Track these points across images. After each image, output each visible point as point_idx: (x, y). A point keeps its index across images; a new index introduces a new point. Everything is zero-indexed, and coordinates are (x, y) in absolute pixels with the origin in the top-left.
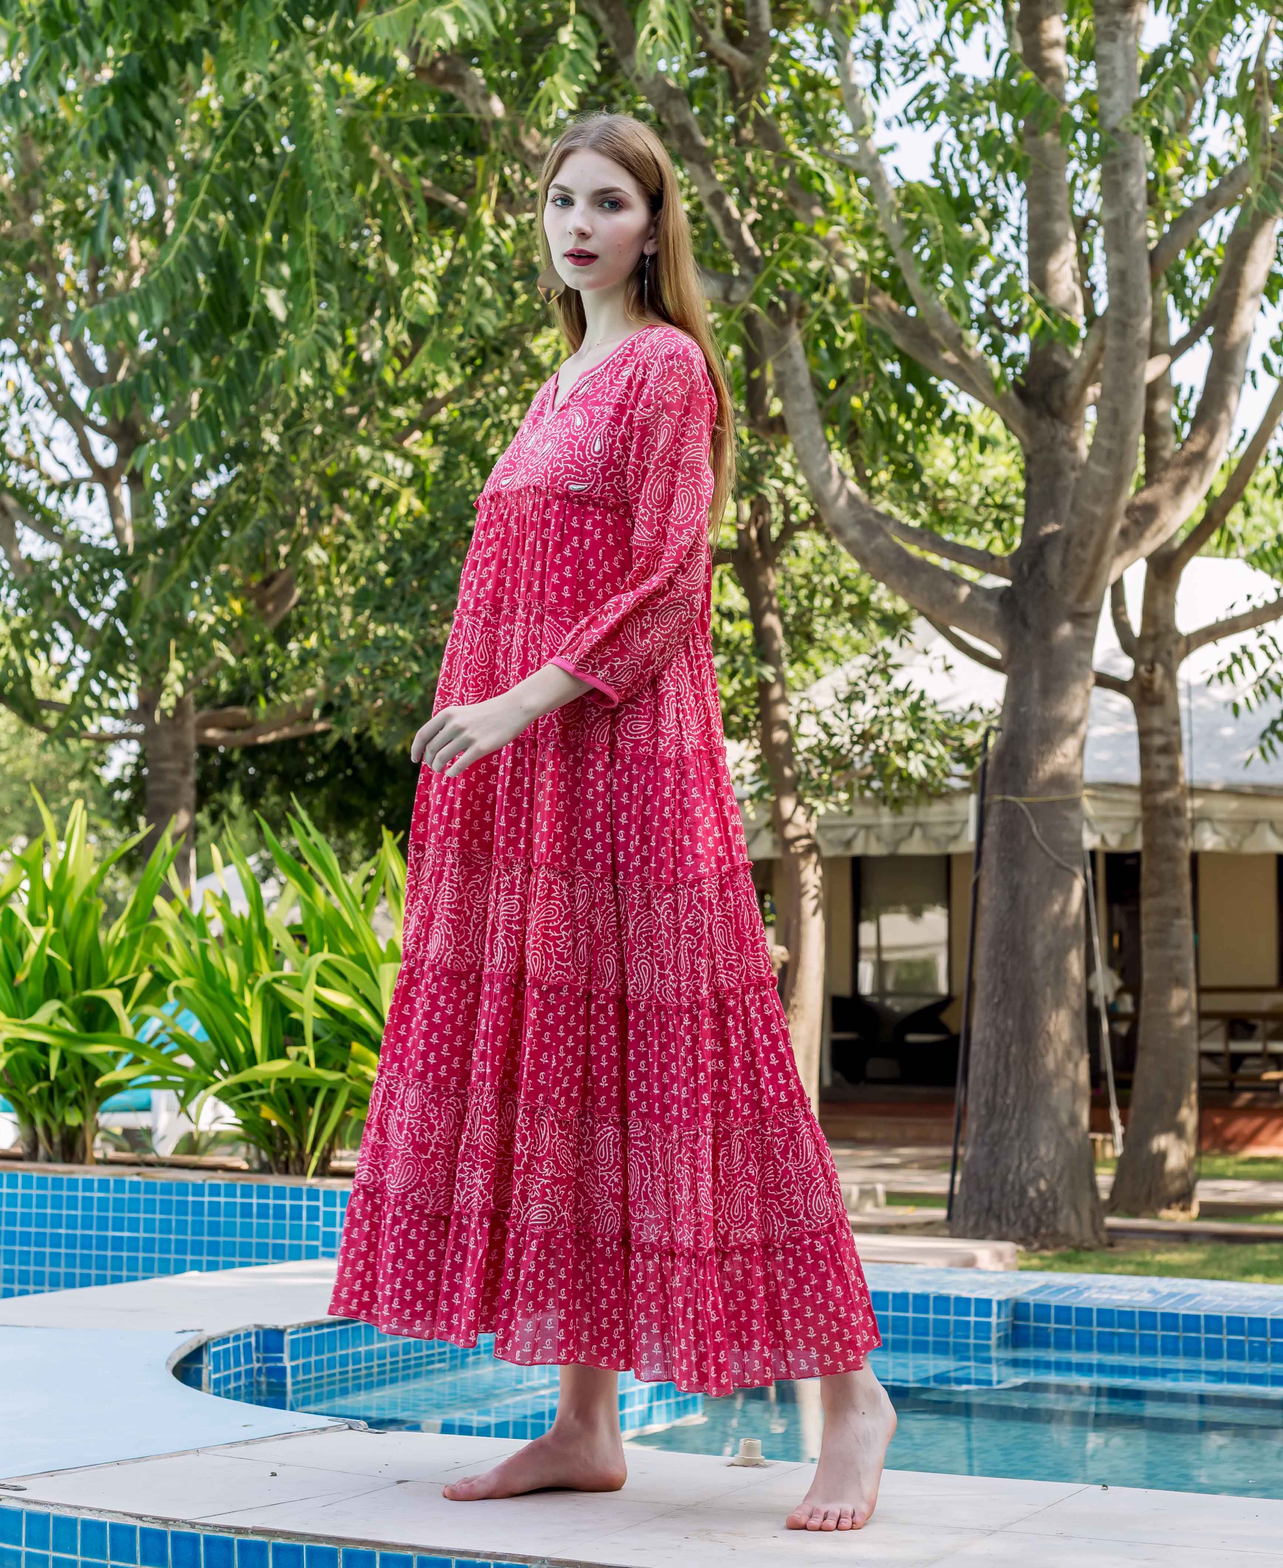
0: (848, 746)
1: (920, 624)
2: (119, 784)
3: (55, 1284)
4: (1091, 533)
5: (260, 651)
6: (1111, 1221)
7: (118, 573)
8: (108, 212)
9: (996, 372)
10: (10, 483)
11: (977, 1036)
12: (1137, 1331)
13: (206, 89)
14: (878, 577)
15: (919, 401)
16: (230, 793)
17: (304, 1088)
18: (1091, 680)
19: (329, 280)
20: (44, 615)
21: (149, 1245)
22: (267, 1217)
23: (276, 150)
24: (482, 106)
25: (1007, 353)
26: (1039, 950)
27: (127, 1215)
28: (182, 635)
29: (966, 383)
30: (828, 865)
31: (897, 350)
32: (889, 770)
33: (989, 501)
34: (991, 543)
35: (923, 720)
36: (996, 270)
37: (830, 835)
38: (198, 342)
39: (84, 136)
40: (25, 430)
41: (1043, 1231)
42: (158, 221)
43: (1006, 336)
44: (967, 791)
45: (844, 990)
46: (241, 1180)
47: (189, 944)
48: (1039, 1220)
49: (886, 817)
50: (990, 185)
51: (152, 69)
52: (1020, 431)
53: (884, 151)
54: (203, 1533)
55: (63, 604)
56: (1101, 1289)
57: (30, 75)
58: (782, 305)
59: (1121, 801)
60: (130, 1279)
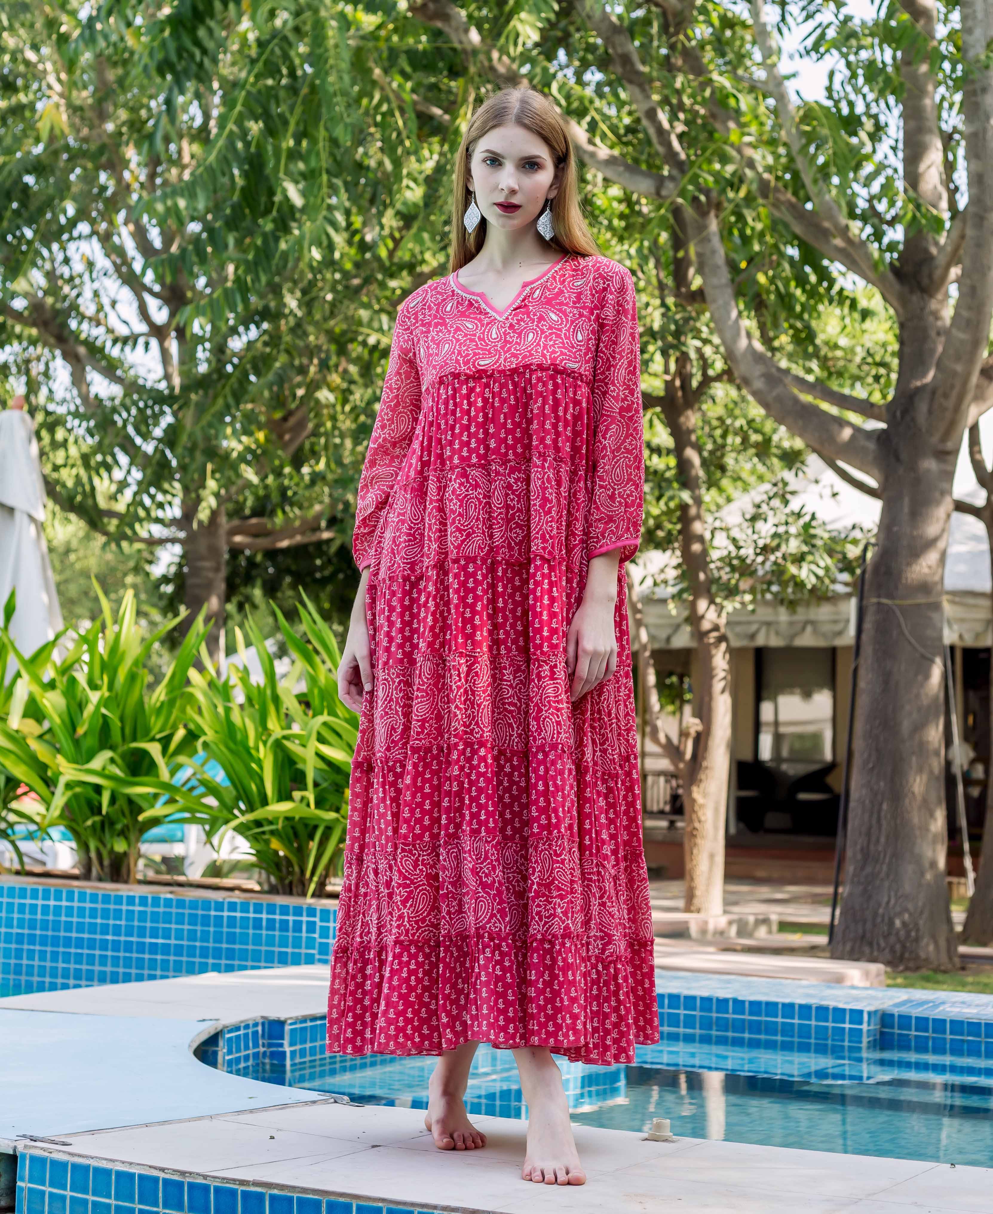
0: (752, 557)
1: (813, 461)
2: (165, 579)
3: (103, 979)
4: (952, 387)
5: (278, 474)
6: (963, 949)
7: (166, 409)
8: (164, 119)
9: (876, 255)
10: (83, 336)
11: (854, 795)
12: (983, 1039)
13: (245, 24)
14: (780, 421)
15: (813, 278)
16: (253, 587)
17: (306, 825)
18: (951, 506)
19: (336, 176)
20: (107, 441)
21: (179, 950)
22: (274, 929)
23: (299, 73)
24: (464, 39)
25: (886, 240)
26: (906, 726)
27: (161, 925)
28: (217, 459)
29: (853, 265)
30: (734, 653)
31: (796, 237)
32: (786, 577)
33: (870, 360)
34: (870, 394)
35: (814, 536)
36: (876, 173)
37: (738, 629)
38: (232, 224)
39: (146, 59)
40: (96, 294)
41: (907, 955)
42: (204, 128)
43: (885, 227)
44: (849, 595)
45: (747, 756)
46: (254, 899)
47: (216, 707)
48: (904, 947)
49: (783, 615)
50: (873, 105)
51: (201, 7)
52: (896, 304)
53: (788, 77)
54: (213, 1184)
55: (122, 433)
56: (954, 1004)
57: (103, 13)
58: (703, 198)
59: (975, 606)
60: (163, 977)
